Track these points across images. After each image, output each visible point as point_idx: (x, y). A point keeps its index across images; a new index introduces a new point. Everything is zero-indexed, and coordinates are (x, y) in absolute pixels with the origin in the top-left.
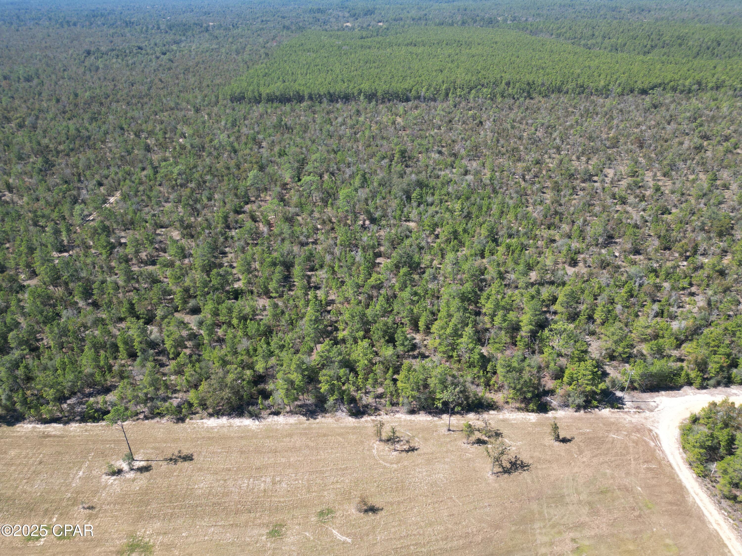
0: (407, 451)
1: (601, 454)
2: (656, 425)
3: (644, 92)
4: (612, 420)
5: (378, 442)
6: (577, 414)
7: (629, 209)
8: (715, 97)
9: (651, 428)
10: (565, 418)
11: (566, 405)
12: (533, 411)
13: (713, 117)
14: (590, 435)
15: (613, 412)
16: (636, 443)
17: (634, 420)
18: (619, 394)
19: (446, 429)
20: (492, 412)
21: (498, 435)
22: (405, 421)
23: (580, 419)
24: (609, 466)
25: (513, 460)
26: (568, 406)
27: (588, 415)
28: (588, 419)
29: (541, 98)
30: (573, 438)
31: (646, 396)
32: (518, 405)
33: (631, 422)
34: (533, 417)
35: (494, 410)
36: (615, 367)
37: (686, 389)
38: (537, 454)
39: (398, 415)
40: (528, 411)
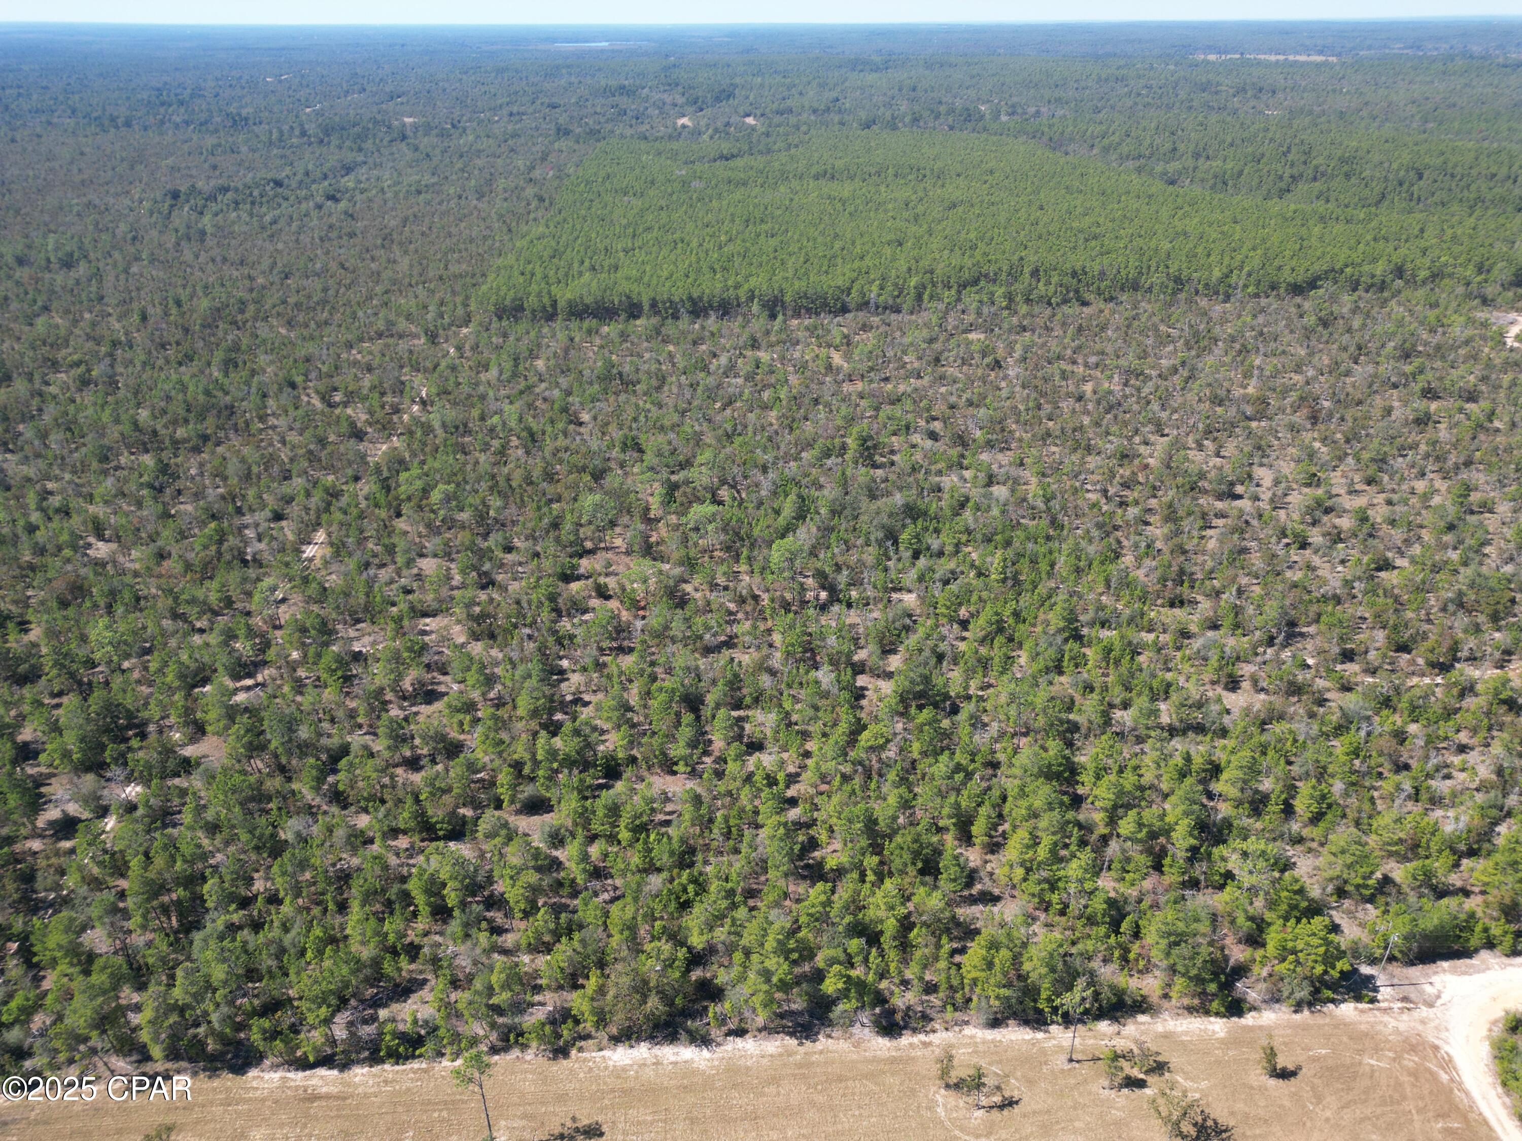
0: (1001, 1107)
1: (1355, 1102)
2: (1444, 1035)
3: (1297, 290)
4: (1363, 1027)
5: (943, 1091)
6: (1298, 1017)
7: (1316, 561)
8: (1433, 300)
9: (1437, 1042)
10: (1277, 1026)
11: (1275, 999)
12: (1217, 1014)
13: (1438, 348)
14: (1330, 1062)
15: (1362, 1011)
16: (1414, 1074)
17: (1402, 1027)
18: (1365, 970)
19: (1064, 1057)
20: (1141, 1018)
21: (1160, 1068)
22: (984, 1042)
23: (1305, 1027)
24: (1374, 1126)
25: (1199, 1119)
26: (1278, 1001)
27: (1319, 1020)
28: (1320, 1027)
29: (1102, 305)
30: (1300, 1068)
31: (1415, 972)
32: (1186, 1001)
33: (1397, 1031)
34: (1218, 1026)
35: (1143, 1012)
36: (1350, 914)
37: (1484, 954)
38: (1240, 1106)
39: (969, 1031)
40: (1207, 1013)
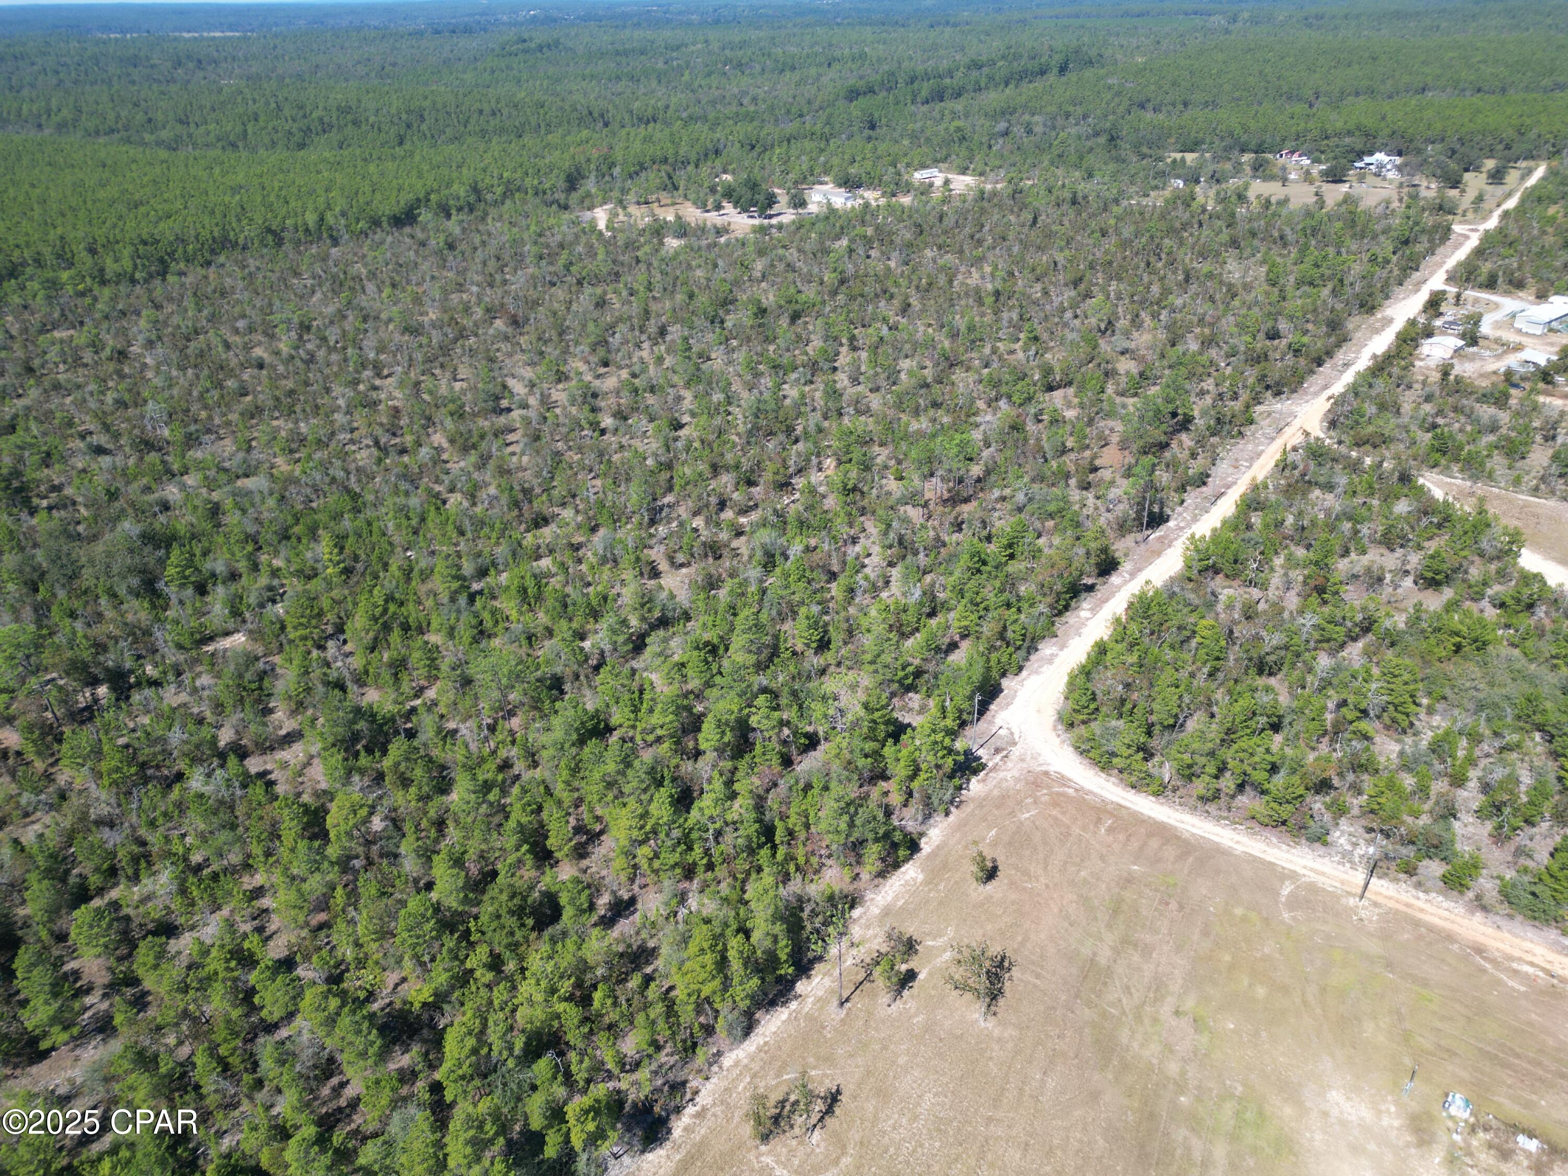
0: (829, 1111)
1: (1048, 857)
2: (1041, 760)
4: (996, 792)
5: (763, 1148)
6: (951, 818)
9: (1044, 768)
10: (947, 838)
11: (927, 816)
14: (1005, 838)
15: (984, 781)
16: (1055, 803)
17: (1015, 773)
18: (959, 745)
19: (833, 1007)
20: (857, 914)
21: (910, 947)
22: (752, 1058)
23: (964, 823)
24: (1075, 864)
26: (931, 815)
27: (967, 809)
28: (972, 814)
30: (994, 860)
33: (1017, 780)
34: (911, 872)
35: (853, 907)
37: (1005, 683)
39: (728, 1061)
40: (897, 866)
